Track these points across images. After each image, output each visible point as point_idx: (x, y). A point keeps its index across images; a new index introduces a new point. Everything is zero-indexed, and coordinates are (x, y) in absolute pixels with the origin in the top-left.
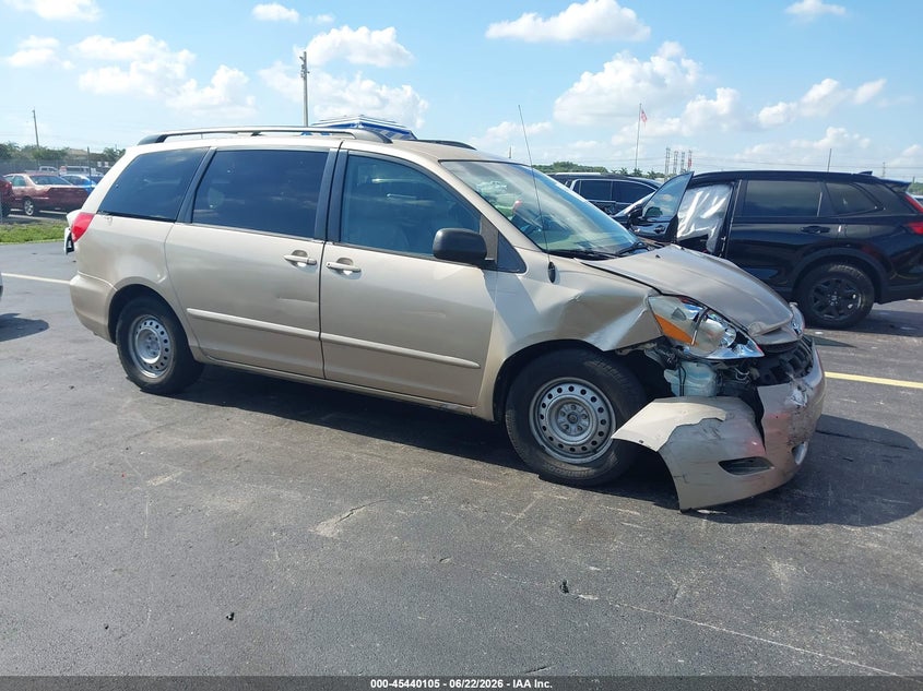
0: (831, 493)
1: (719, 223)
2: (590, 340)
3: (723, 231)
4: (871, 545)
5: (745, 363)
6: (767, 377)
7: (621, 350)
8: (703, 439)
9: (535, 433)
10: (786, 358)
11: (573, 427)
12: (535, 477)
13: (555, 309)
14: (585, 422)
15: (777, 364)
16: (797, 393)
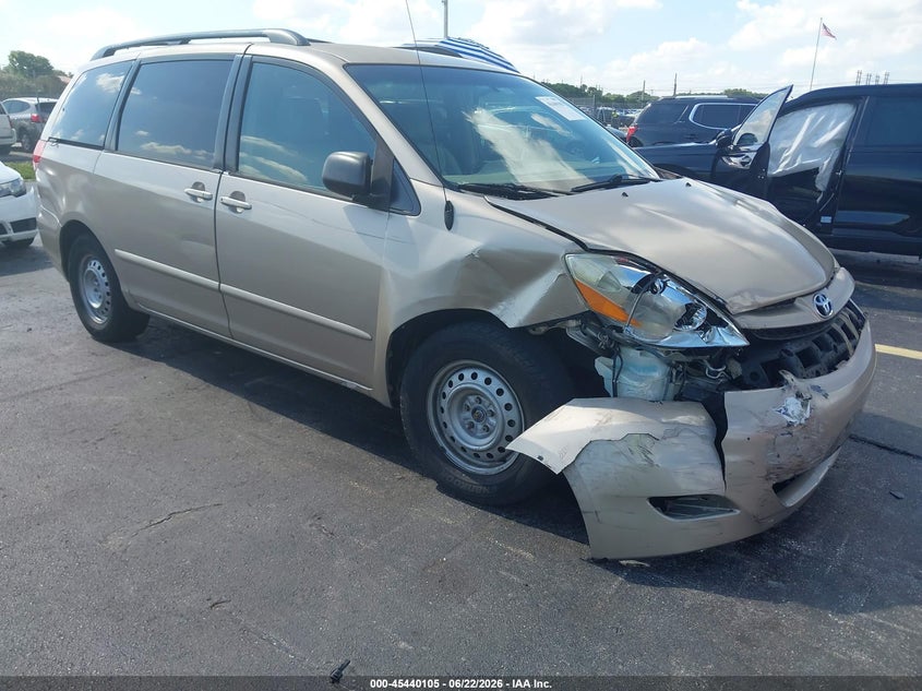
0: (841, 550)
1: (835, 152)
2: (495, 312)
3: (839, 163)
4: (856, 654)
5: (723, 354)
6: (754, 376)
7: (534, 327)
8: (628, 464)
9: (435, 430)
10: (794, 348)
11: (480, 426)
12: (432, 484)
13: (449, 268)
14: (492, 420)
15: (775, 356)
16: (793, 405)
